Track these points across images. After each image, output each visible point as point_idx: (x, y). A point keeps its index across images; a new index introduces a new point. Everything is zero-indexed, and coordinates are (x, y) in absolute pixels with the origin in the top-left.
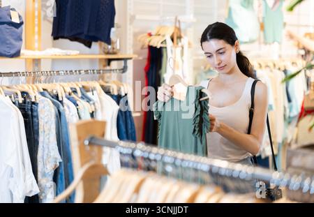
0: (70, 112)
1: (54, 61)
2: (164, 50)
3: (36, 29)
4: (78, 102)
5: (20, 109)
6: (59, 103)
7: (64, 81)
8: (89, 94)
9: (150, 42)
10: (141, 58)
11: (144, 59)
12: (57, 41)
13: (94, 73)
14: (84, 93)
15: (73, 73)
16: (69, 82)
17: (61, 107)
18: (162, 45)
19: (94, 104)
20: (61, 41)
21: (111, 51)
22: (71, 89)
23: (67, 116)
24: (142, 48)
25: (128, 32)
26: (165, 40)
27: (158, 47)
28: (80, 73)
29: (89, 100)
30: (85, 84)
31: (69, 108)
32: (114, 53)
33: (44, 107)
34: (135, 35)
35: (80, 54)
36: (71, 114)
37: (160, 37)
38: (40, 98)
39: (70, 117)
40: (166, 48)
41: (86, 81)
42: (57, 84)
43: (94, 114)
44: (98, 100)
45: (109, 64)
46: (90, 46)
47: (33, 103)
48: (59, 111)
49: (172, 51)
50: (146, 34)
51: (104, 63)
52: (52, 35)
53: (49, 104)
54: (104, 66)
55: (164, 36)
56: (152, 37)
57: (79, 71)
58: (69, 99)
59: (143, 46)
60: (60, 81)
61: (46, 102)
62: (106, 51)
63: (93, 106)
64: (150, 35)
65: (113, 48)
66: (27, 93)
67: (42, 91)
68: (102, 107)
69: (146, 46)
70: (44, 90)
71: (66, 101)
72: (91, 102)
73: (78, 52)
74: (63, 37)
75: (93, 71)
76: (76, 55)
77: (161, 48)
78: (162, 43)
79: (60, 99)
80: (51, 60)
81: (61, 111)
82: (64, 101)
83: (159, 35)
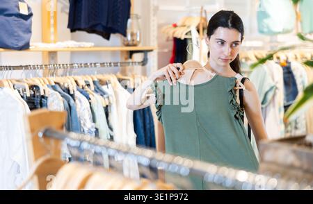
0: (81, 106)
1: (73, 53)
2: (189, 42)
3: (52, 21)
4: (91, 96)
5: (28, 103)
6: (70, 97)
7: (78, 74)
8: (104, 88)
9: (174, 33)
10: (166, 50)
11: (169, 51)
12: (74, 33)
13: (111, 66)
14: (99, 86)
15: (88, 66)
16: (84, 75)
17: (72, 101)
18: (187, 37)
19: (108, 97)
20: (78, 33)
21: (131, 43)
22: (86, 82)
23: (78, 110)
24: (168, 40)
25: (152, 23)
26: (190, 32)
27: (183, 38)
28: (95, 66)
29: (103, 94)
30: (101, 77)
31: (80, 101)
32: (135, 45)
33: (53, 101)
34: (160, 27)
35: (94, 46)
36: (83, 108)
37: (186, 28)
38: (49, 92)
39: (81, 111)
40: (191, 39)
41: (102, 74)
42: (71, 77)
43: (109, 108)
44: (113, 94)
45: (131, 57)
46: (108, 38)
47: (43, 97)
48: (69, 105)
49: (197, 42)
50: (171, 26)
51: (126, 55)
52: (69, 27)
53: (58, 98)
54: (126, 59)
55: (189, 27)
56: (177, 28)
57: (95, 64)
58: (81, 92)
59: (168, 37)
60: (74, 75)
61: (55, 96)
62: (126, 43)
63: (106, 99)
64: (175, 26)
65: (133, 40)
66: (37, 87)
67: (54, 84)
68: (117, 101)
69: (171, 38)
70: (55, 83)
71: (78, 94)
72: (105, 96)
73: (93, 44)
74: (80, 29)
75: (110, 63)
76: (90, 47)
77: (185, 39)
78: (186, 34)
79: (72, 93)
80: (69, 53)
81: (71, 105)
82: (76, 95)
83: (185, 26)
